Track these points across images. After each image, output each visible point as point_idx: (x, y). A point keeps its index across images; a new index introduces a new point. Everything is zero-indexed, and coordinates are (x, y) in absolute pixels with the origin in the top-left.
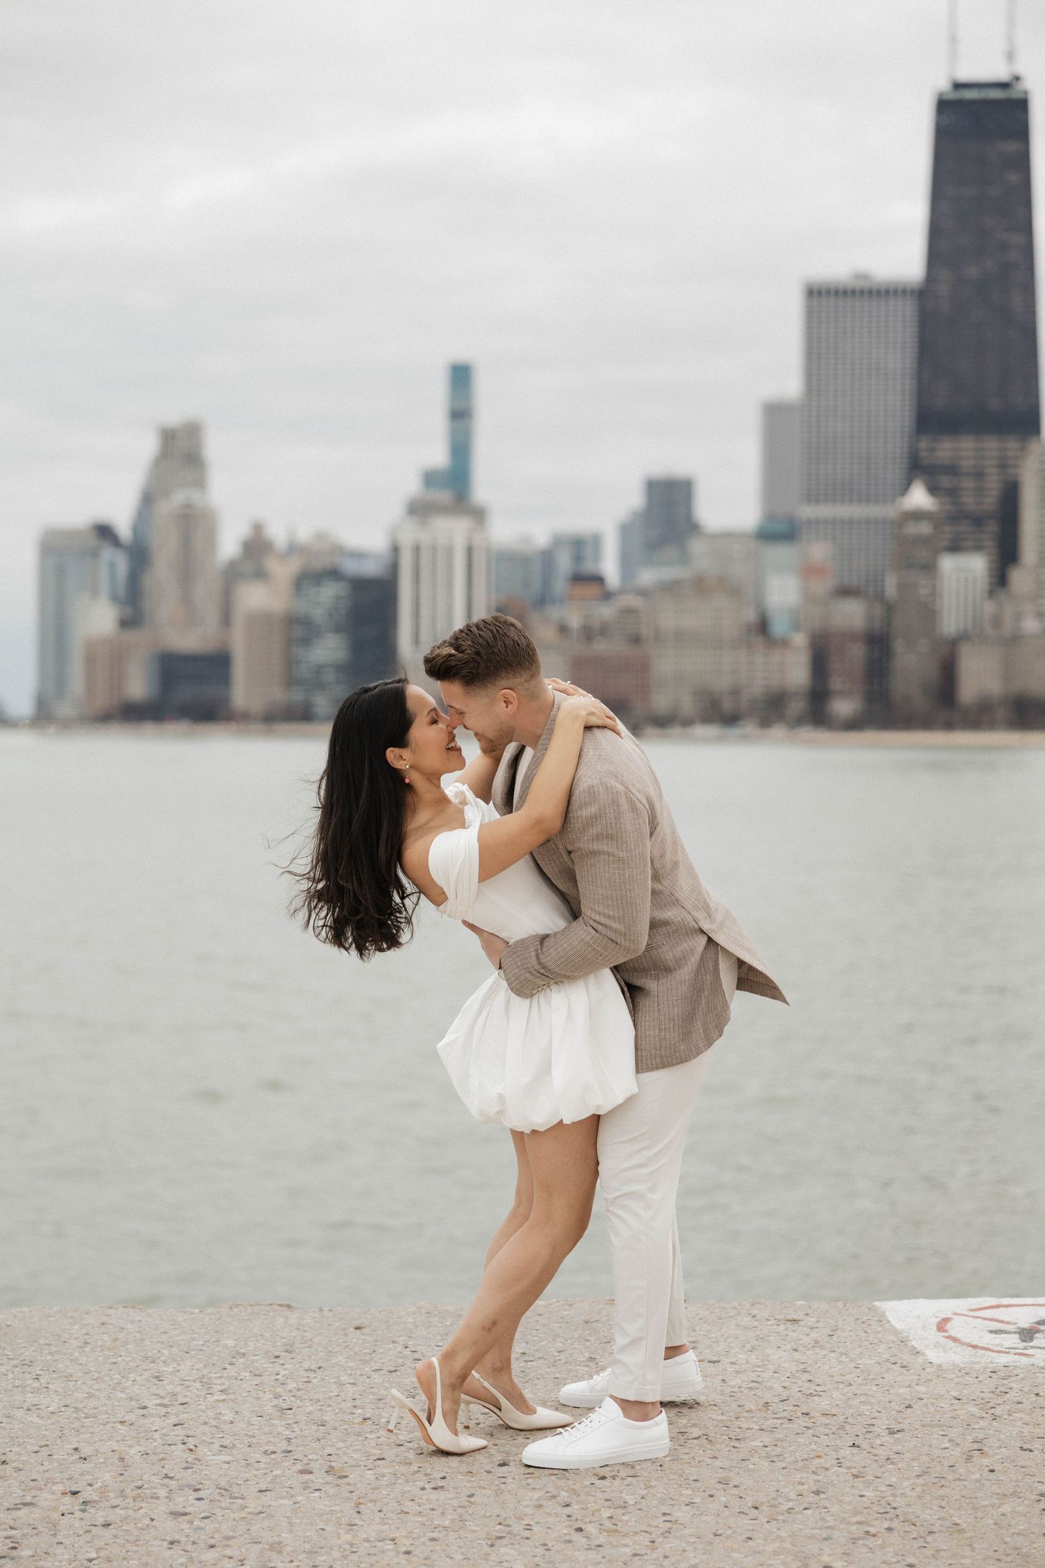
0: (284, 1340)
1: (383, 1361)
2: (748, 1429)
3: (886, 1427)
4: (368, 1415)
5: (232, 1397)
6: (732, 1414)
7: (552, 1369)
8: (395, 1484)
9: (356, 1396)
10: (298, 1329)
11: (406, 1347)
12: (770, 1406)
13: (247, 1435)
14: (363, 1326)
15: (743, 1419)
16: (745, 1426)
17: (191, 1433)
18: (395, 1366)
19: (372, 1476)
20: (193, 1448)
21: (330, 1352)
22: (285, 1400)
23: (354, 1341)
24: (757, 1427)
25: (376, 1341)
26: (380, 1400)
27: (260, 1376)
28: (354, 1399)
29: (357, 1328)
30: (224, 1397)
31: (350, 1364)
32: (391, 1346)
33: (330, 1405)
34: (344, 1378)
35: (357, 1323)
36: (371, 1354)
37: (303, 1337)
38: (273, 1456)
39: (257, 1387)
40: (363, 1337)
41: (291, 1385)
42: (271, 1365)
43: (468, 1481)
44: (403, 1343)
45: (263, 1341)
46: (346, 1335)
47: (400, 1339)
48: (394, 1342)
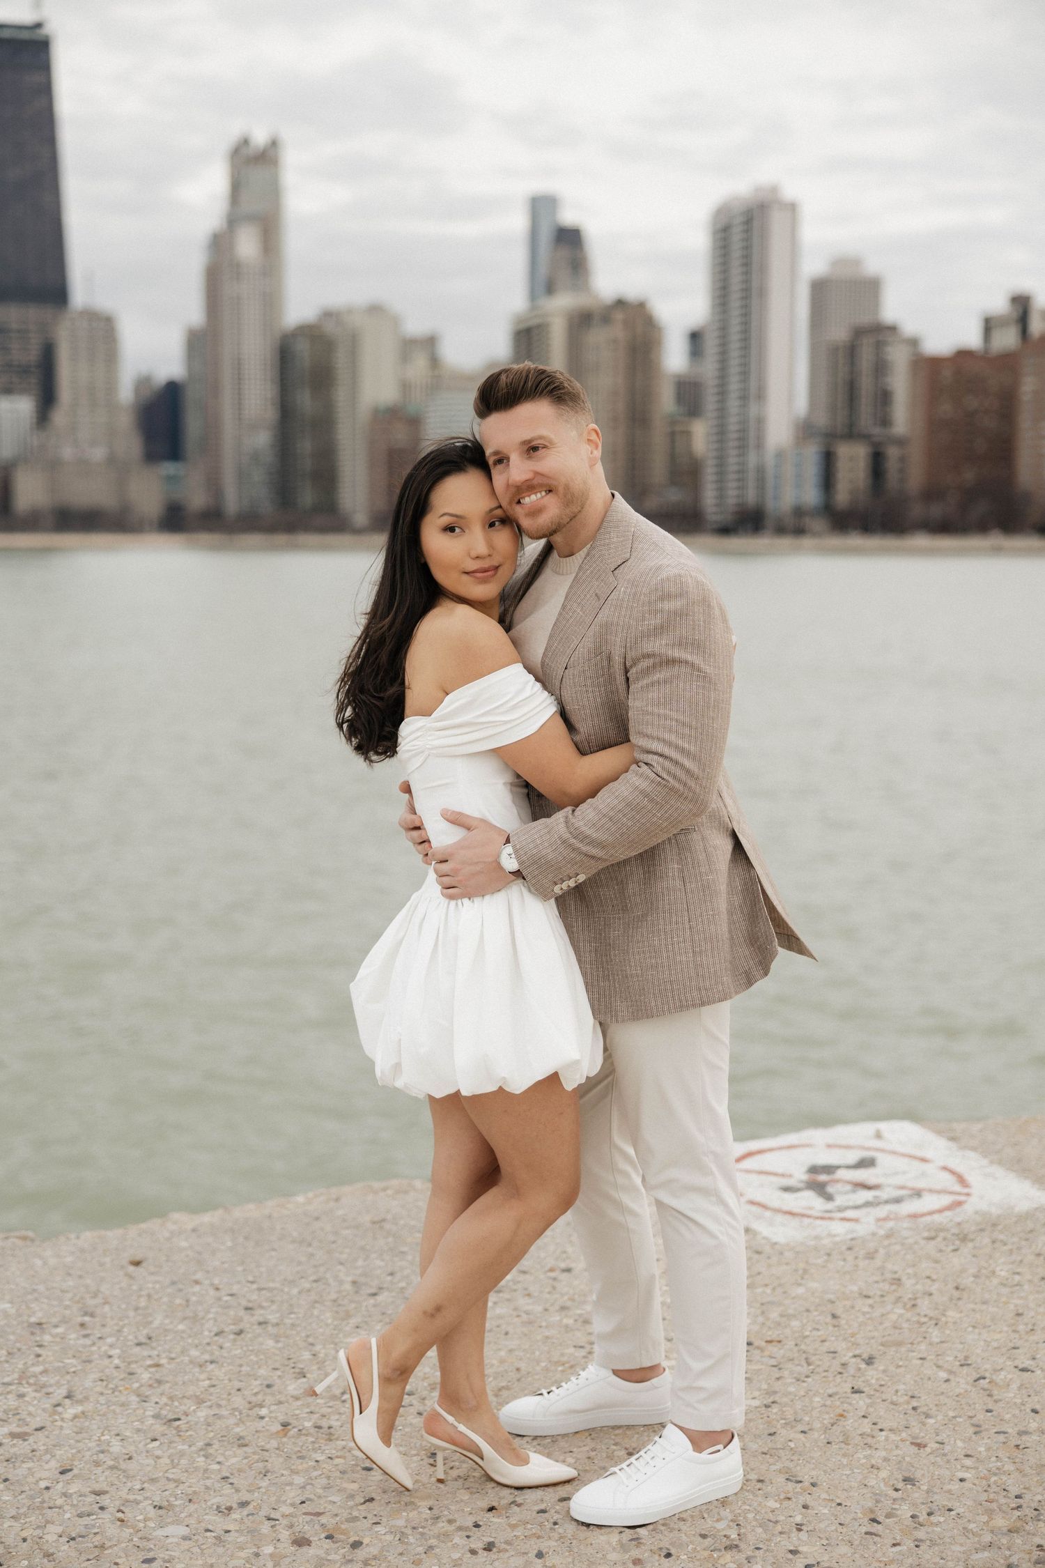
0: (68, 1295)
1: (211, 1316)
3: (851, 1354)
4: (282, 1418)
5: (89, 1407)
8: (431, 1548)
9: (237, 1384)
10: (69, 1274)
11: (218, 1289)
13: (168, 1479)
14: (138, 1258)
17: (97, 1487)
18: (234, 1324)
19: (389, 1538)
20: (120, 1515)
22: (157, 1403)
23: (150, 1285)
25: (175, 1283)
26: (269, 1386)
27: (89, 1362)
28: (239, 1390)
29: (137, 1263)
30: (80, 1409)
31: (181, 1327)
32: (197, 1288)
33: (219, 1406)
34: (194, 1353)
35: (127, 1256)
36: (187, 1306)
37: (87, 1286)
38: (235, 1515)
39: (105, 1383)
40: (154, 1278)
41: (146, 1376)
42: (88, 1341)
43: (513, 1527)
44: (207, 1282)
45: (46, 1301)
46: (131, 1277)
47: (199, 1276)
48: (197, 1282)
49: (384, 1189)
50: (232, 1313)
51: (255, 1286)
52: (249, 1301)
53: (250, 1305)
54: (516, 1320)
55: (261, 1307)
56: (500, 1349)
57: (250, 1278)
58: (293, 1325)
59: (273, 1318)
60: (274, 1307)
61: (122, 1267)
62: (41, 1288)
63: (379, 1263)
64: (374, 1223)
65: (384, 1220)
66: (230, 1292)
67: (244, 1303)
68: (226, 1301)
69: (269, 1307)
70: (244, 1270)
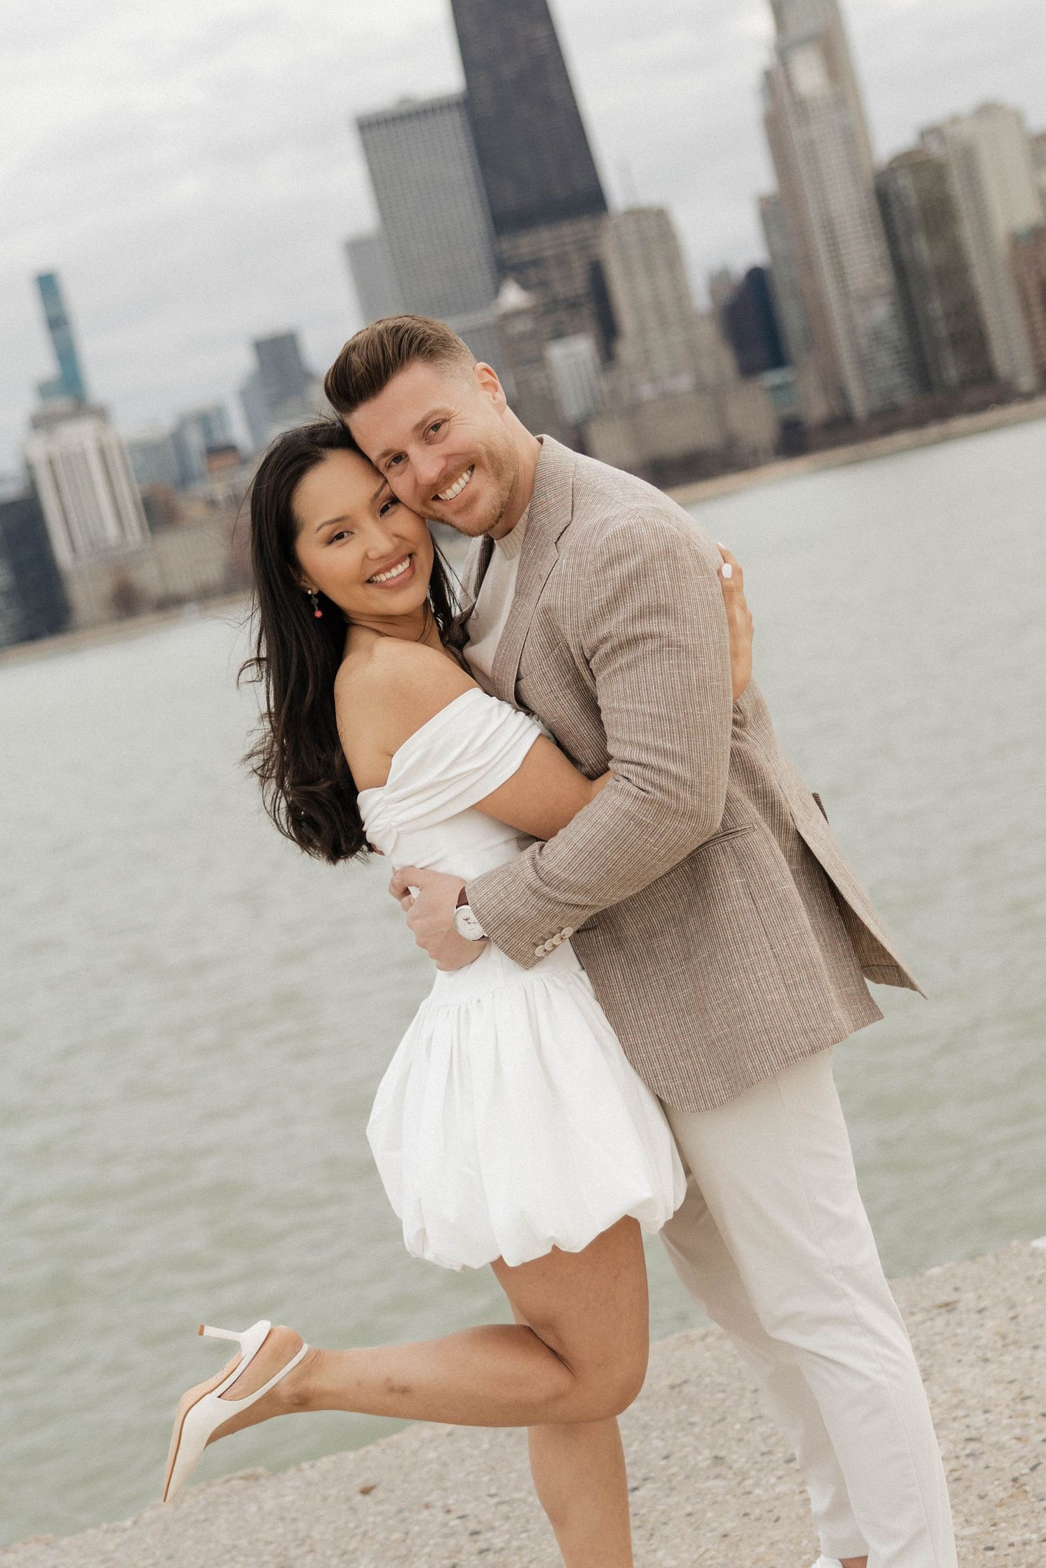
0: (272, 1548)
1: (427, 1550)
2: (1025, 1544)
6: (981, 1518)
7: (673, 1500)
10: (282, 1519)
11: (448, 1512)
12: (1025, 1484)
14: (370, 1484)
15: (1003, 1525)
16: (1016, 1538)
18: (449, 1557)
21: (344, 1553)
23: (371, 1519)
24: (1034, 1536)
25: (400, 1511)
29: (366, 1491)
32: (425, 1514)
35: (359, 1483)
36: (404, 1541)
37: (296, 1532)
40: (380, 1508)
44: (439, 1504)
45: (242, 1559)
46: (353, 1510)
47: (432, 1498)
48: (427, 1506)
49: (703, 1338)
50: (452, 1542)
51: (495, 1500)
52: (480, 1523)
53: (478, 1528)
54: (797, 1497)
55: (492, 1528)
56: (760, 1544)
57: (493, 1491)
58: (520, 1548)
59: (498, 1542)
60: (506, 1527)
61: (348, 1499)
62: (244, 1543)
63: (658, 1443)
64: (672, 1387)
65: (686, 1382)
66: (461, 1513)
67: (472, 1526)
68: (452, 1527)
69: (501, 1526)
70: (491, 1480)
